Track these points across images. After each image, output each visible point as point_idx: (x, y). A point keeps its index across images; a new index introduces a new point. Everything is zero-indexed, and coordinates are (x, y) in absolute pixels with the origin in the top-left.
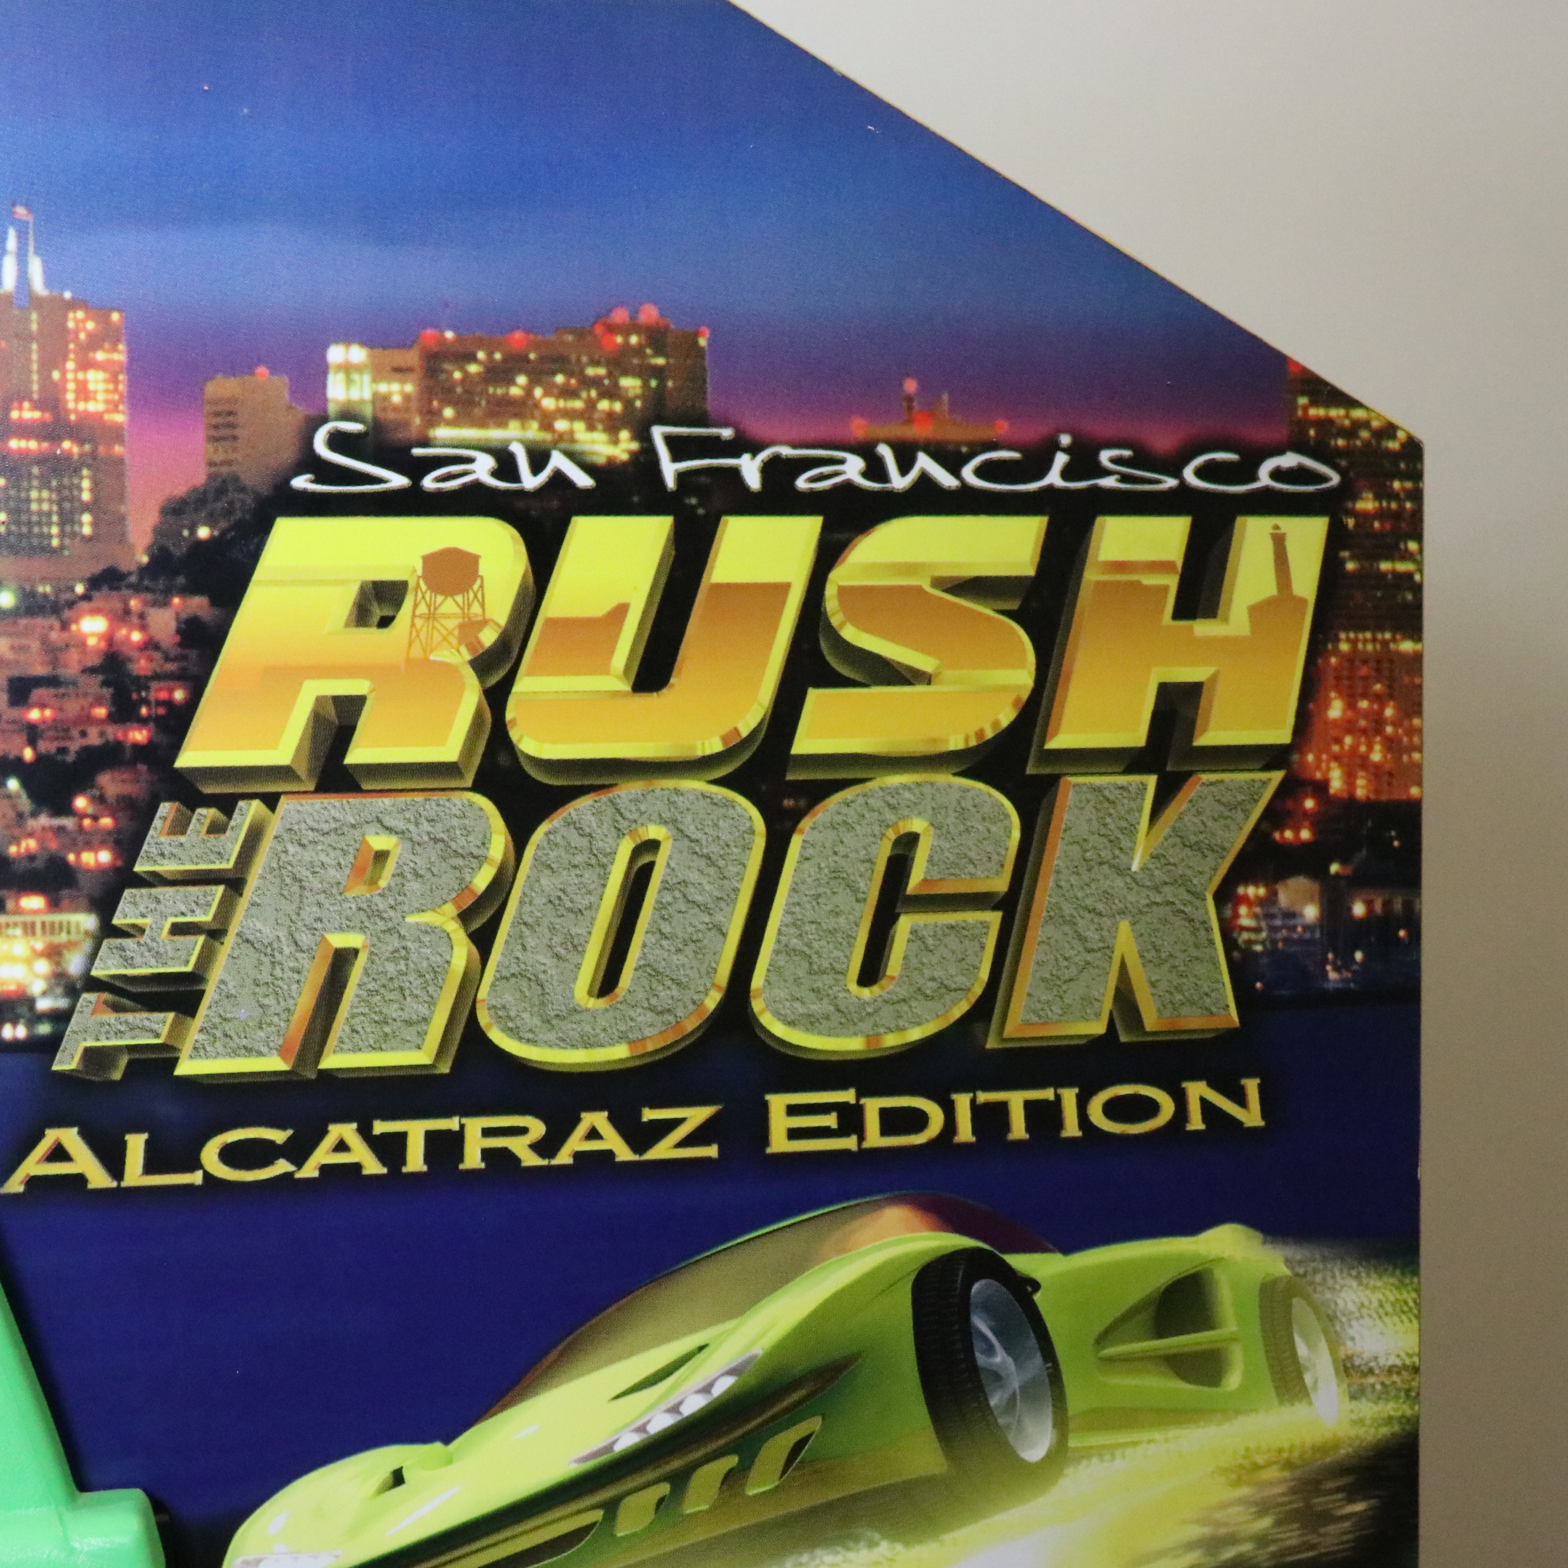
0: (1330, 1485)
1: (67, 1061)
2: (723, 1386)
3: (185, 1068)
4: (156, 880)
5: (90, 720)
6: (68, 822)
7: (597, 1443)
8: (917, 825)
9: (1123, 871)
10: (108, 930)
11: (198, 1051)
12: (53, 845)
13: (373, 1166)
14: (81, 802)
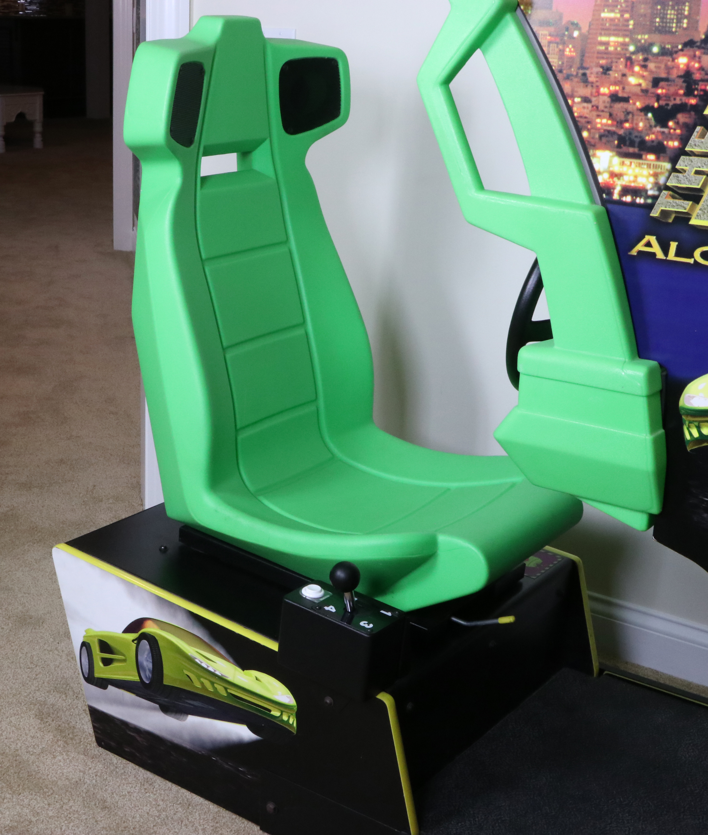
1: (655, 213)
3: (693, 222)
4: (692, 154)
5: (677, 94)
6: (666, 130)
10: (674, 170)
11: (698, 217)
12: (660, 138)
14: (671, 124)
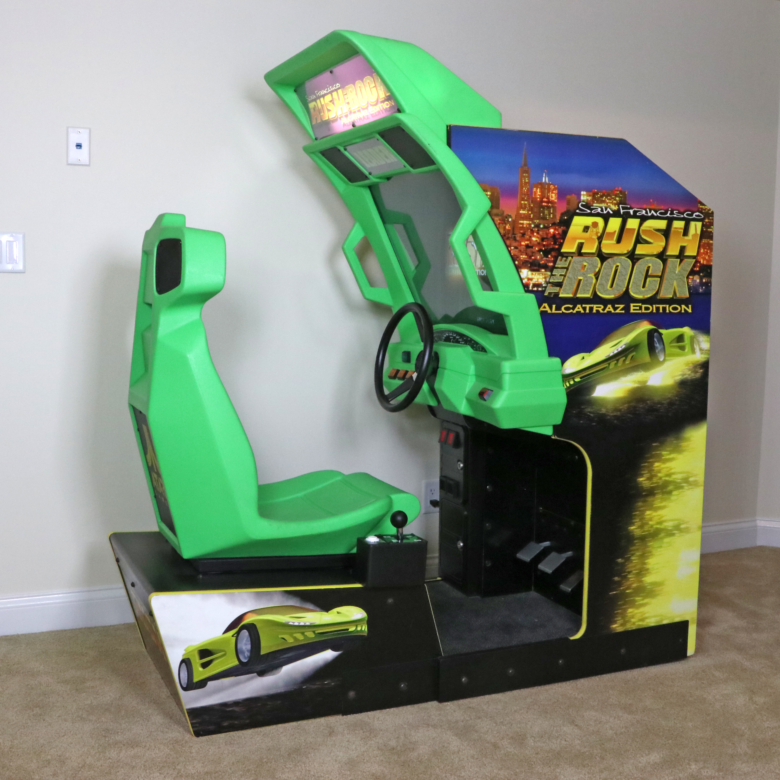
0: (698, 367)
1: (546, 294)
2: (624, 347)
3: (561, 295)
4: (558, 268)
5: (551, 244)
6: (548, 259)
7: (608, 354)
8: (650, 265)
9: (675, 273)
10: (552, 275)
11: (562, 293)
12: (546, 262)
13: (582, 311)
14: (549, 256)
